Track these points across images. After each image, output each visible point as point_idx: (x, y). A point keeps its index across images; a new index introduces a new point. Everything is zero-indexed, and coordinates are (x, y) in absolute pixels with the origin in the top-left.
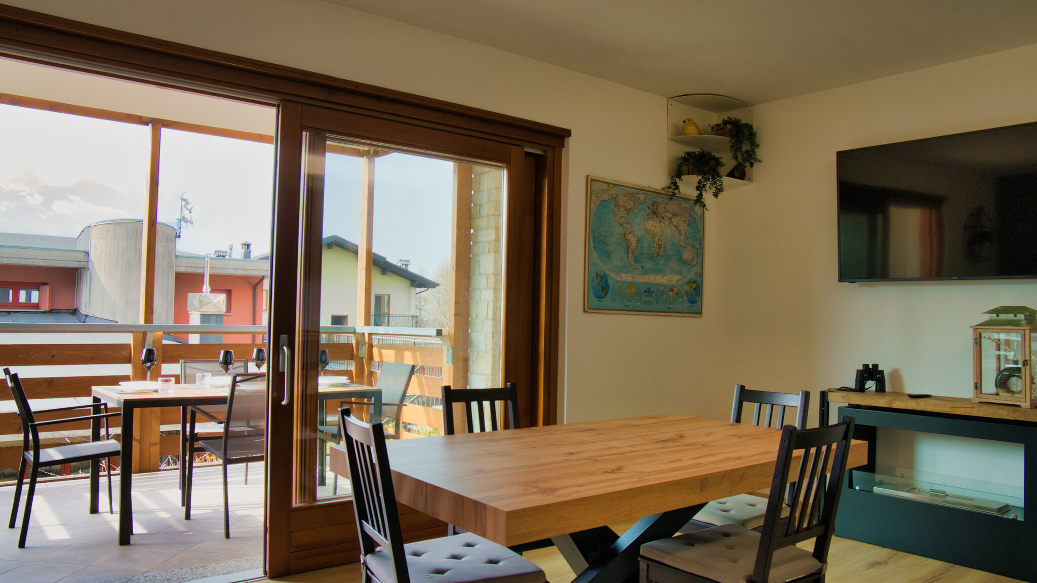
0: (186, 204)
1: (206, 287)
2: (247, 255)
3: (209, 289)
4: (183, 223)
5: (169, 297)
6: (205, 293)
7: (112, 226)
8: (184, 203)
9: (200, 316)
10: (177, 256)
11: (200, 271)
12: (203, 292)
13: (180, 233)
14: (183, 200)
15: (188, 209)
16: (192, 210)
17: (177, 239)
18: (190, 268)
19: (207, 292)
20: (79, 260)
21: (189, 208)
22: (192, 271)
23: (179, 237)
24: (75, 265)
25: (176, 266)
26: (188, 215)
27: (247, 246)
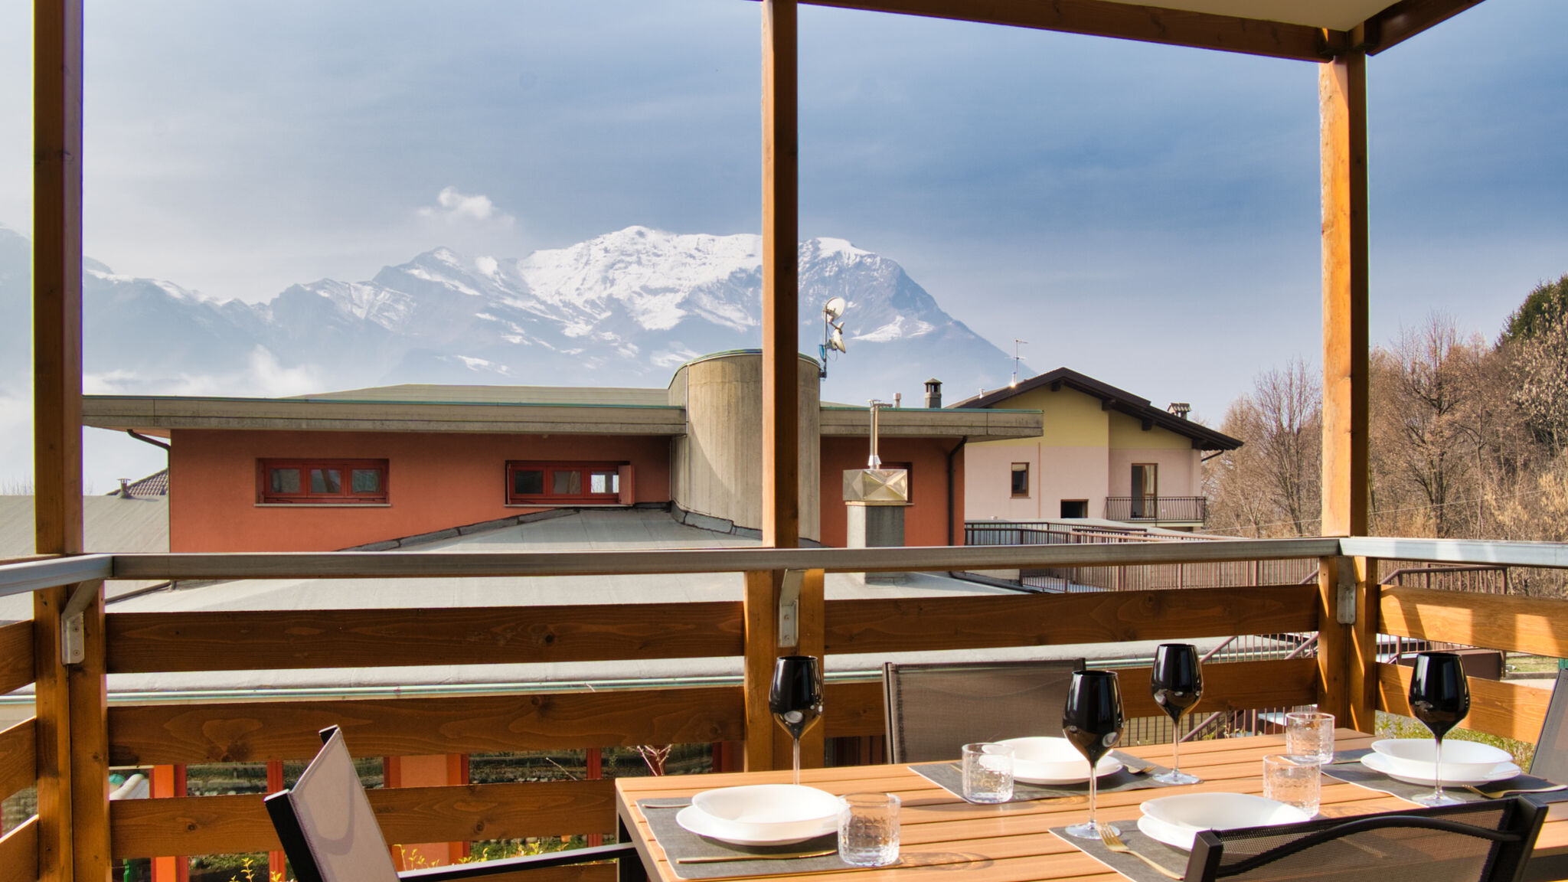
0: (833, 320)
1: (874, 460)
2: (935, 400)
3: (879, 462)
4: (829, 351)
5: (813, 478)
6: (871, 469)
7: (719, 363)
8: (829, 318)
9: (864, 509)
10: (822, 409)
11: (859, 431)
12: (869, 467)
13: (825, 368)
14: (828, 312)
15: (836, 328)
16: (842, 330)
17: (822, 379)
18: (843, 428)
19: (875, 466)
20: (673, 422)
21: (839, 326)
22: (847, 433)
23: (824, 375)
24: (666, 430)
25: (821, 425)
26: (836, 337)
27: (935, 386)
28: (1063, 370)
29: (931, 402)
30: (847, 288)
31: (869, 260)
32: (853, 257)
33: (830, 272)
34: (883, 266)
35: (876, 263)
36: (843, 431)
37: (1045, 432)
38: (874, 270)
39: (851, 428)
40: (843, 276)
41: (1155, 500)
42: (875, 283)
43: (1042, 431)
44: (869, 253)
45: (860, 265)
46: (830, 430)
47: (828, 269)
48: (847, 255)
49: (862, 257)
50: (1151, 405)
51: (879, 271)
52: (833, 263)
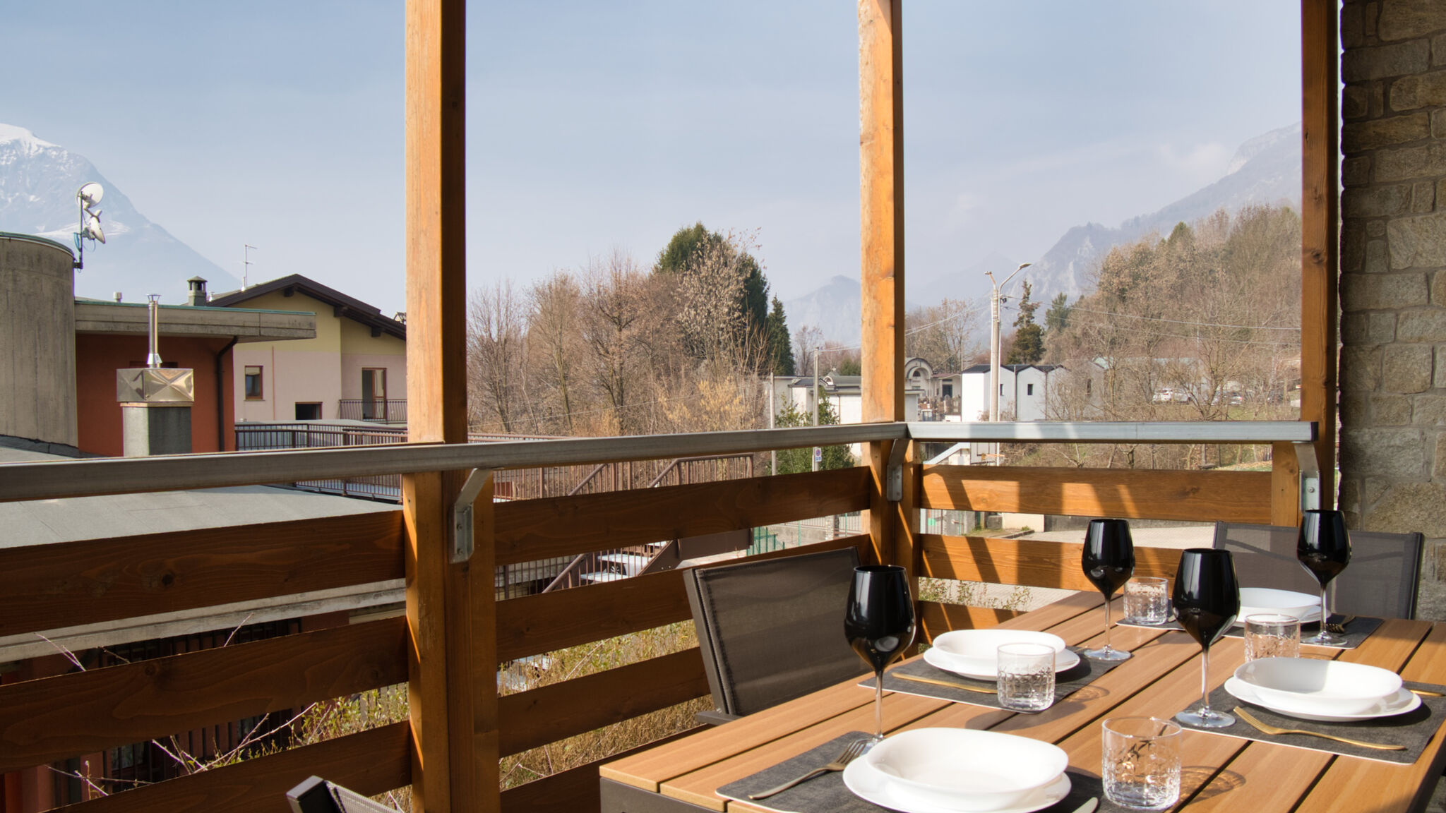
0: (89, 207)
1: (153, 358)
2: (200, 298)
3: (159, 361)
4: (85, 240)
6: (151, 368)
8: (85, 204)
9: (146, 411)
10: (77, 303)
12: (148, 366)
13: (81, 258)
14: (83, 198)
15: (93, 216)
16: (100, 217)
17: (76, 270)
18: (103, 324)
19: (155, 365)
21: (96, 214)
23: (80, 266)
25: (77, 321)
26: (94, 225)
27: (199, 284)
28: (297, 276)
29: (195, 300)
30: (28, 180)
31: (54, 153)
32: (35, 148)
33: (7, 161)
34: (71, 161)
35: (62, 157)
36: (103, 328)
37: (318, 335)
38: (61, 164)
39: (112, 325)
40: (23, 166)
41: (386, 402)
42: (61, 178)
43: (315, 333)
44: (55, 146)
45: (43, 157)
46: (88, 326)
47: (5, 158)
48: (28, 146)
49: (46, 149)
50: (382, 313)
51: (66, 166)
52: (11, 152)
